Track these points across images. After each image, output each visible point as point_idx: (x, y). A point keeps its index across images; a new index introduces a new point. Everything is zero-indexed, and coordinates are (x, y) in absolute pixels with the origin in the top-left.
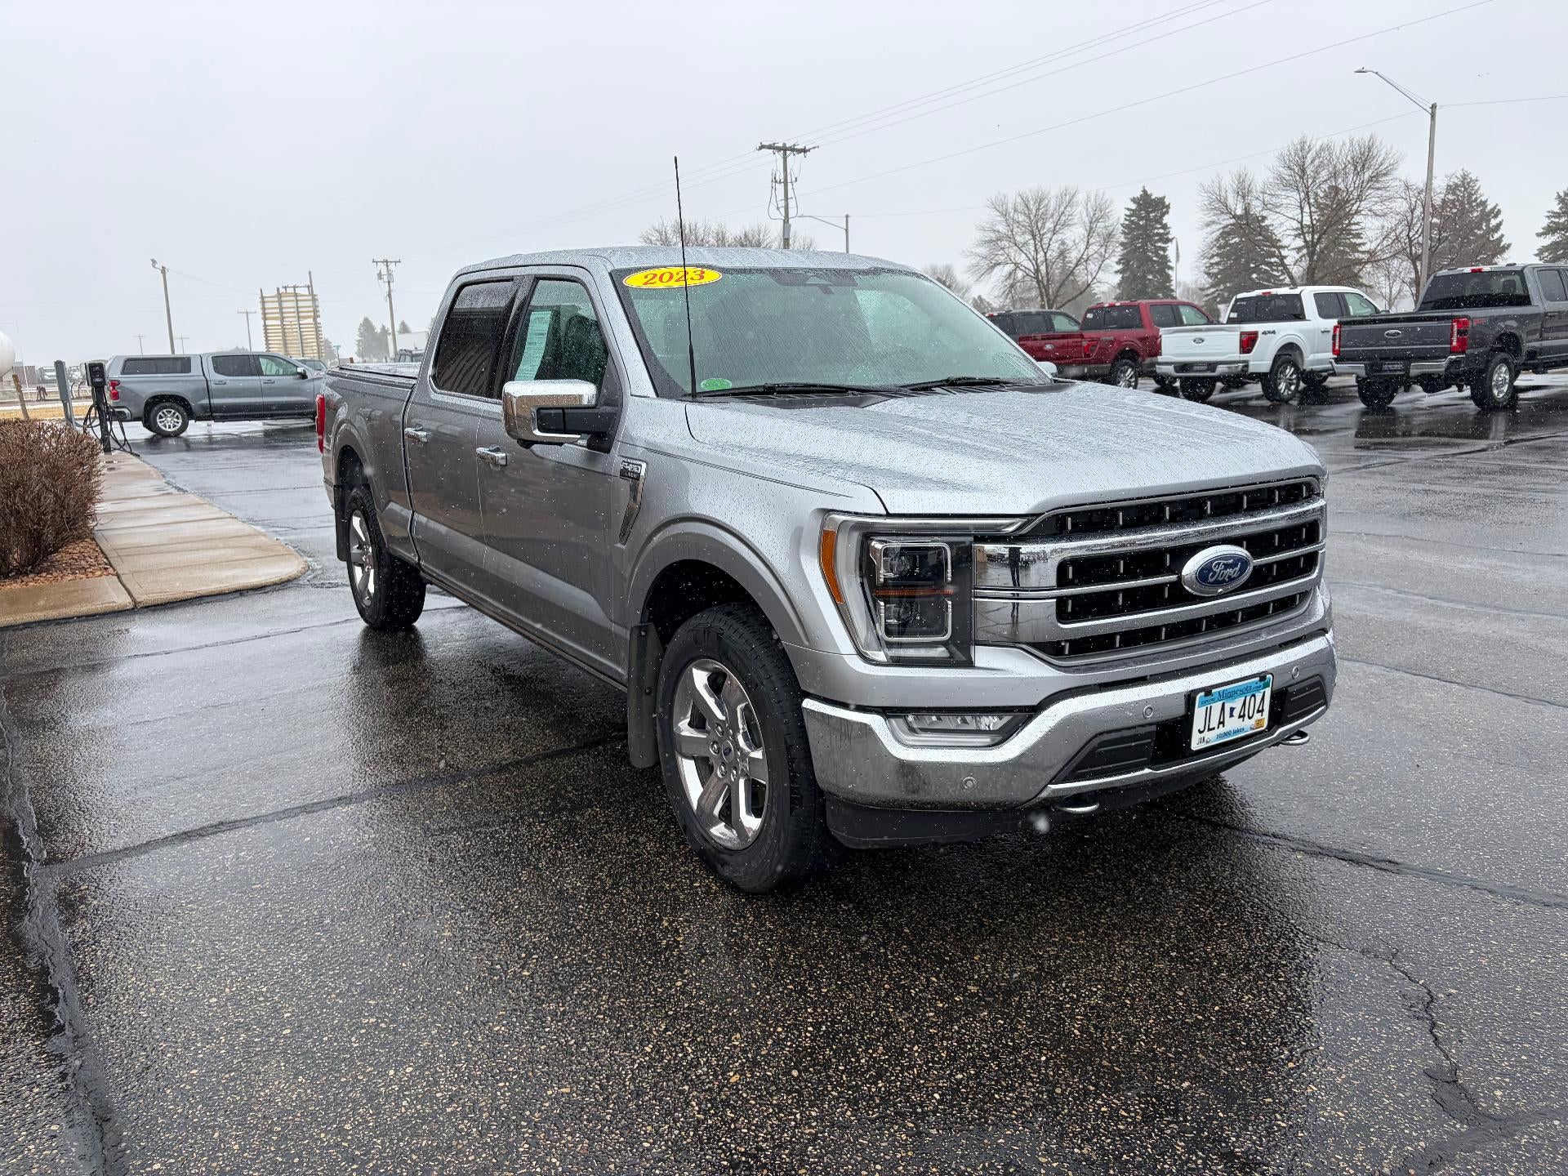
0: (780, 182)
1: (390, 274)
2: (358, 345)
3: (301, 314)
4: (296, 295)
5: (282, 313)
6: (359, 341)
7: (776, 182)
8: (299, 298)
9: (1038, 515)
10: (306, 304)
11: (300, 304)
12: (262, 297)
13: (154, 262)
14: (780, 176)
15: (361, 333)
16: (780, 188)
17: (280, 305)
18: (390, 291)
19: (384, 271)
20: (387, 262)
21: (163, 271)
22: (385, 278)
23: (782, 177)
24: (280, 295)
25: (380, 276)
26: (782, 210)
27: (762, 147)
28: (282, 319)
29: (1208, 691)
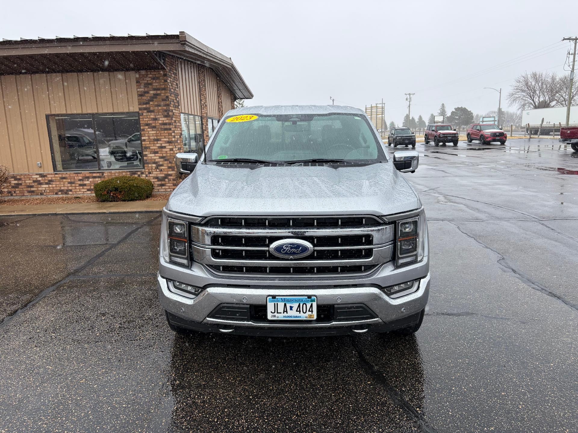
0: (572, 54)
1: (410, 99)
2: (403, 124)
3: (378, 114)
4: (377, 107)
5: (371, 113)
6: (404, 122)
7: (569, 54)
8: (378, 108)
9: (206, 217)
10: (380, 110)
11: (378, 110)
12: (366, 108)
13: (331, 97)
14: (572, 51)
15: (405, 120)
16: (572, 57)
17: (371, 111)
18: (410, 105)
19: (408, 98)
20: (410, 94)
21: (333, 101)
22: (409, 100)
23: (573, 52)
24: (372, 107)
25: (407, 99)
26: (571, 67)
27: (564, 39)
28: (371, 115)
29: (274, 297)
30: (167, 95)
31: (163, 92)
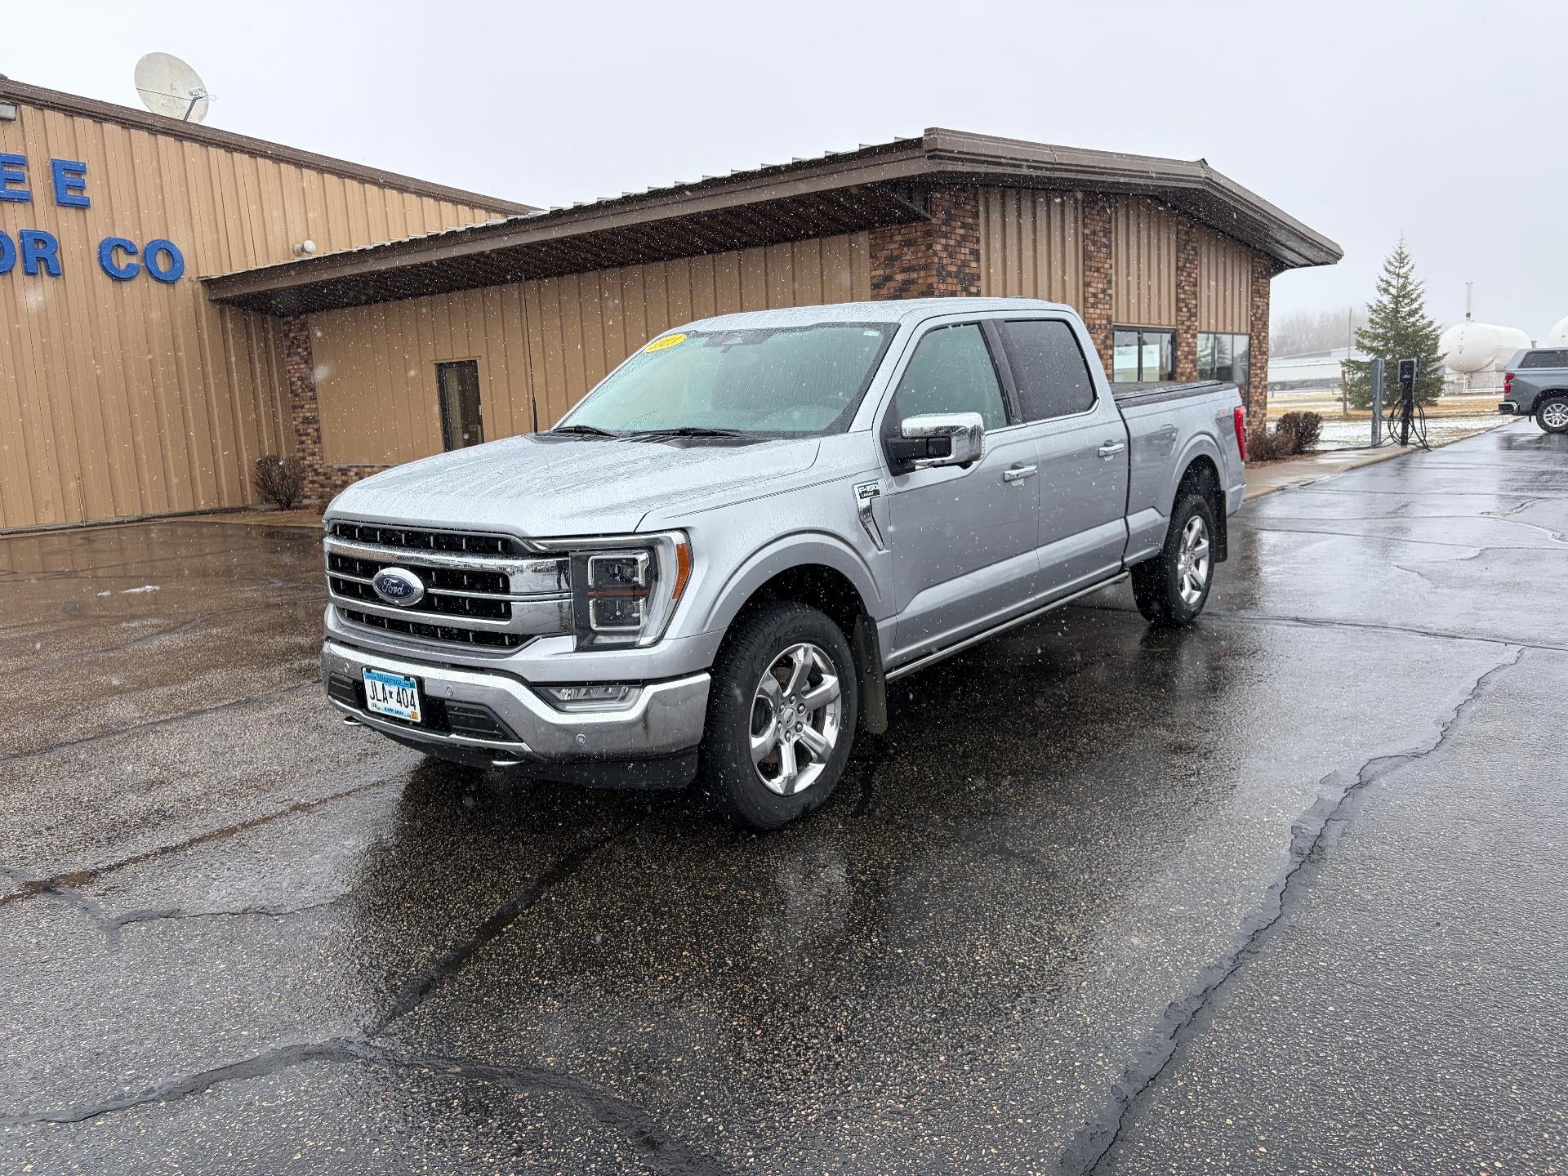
29: (369, 669)
30: (929, 281)
31: (922, 273)
